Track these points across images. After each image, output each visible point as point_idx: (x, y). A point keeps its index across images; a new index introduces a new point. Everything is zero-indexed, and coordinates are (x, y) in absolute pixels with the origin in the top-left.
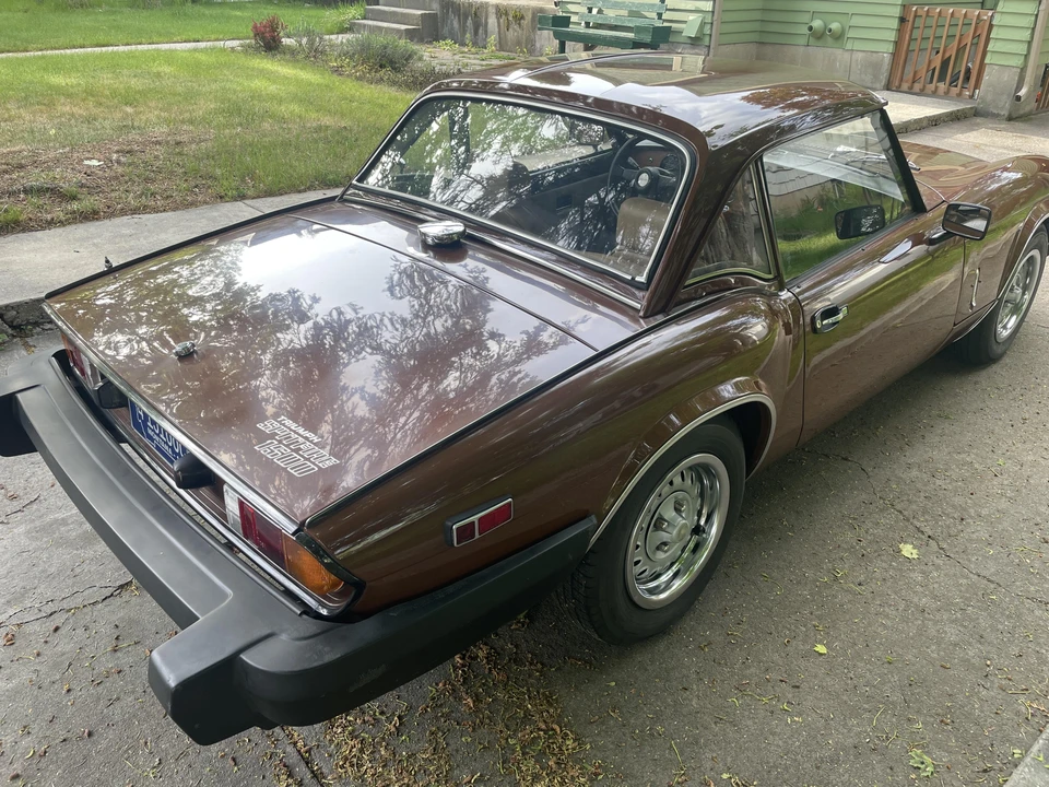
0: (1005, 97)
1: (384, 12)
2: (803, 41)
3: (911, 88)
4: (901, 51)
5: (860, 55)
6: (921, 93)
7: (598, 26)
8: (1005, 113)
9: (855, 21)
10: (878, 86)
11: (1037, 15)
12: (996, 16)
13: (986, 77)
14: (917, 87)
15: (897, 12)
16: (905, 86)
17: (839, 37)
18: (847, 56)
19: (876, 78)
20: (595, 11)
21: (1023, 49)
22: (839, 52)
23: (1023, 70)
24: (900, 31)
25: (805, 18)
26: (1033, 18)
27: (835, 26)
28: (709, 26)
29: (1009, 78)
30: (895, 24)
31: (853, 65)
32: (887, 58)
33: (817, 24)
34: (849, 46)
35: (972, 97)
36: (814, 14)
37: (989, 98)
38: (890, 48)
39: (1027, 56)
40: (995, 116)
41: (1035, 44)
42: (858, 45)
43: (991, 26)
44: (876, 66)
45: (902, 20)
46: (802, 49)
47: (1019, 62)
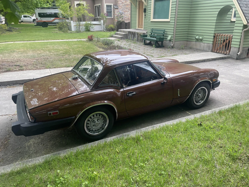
0: (235, 54)
1: (118, 33)
2: (195, 41)
3: (217, 51)
4: (214, 43)
5: (206, 44)
6: (219, 53)
7: (153, 37)
8: (235, 58)
9: (205, 37)
10: (210, 51)
11: (241, 36)
12: (233, 36)
13: (231, 50)
14: (218, 51)
15: (213, 35)
16: (215, 51)
17: (201, 40)
18: (203, 44)
19: (209, 49)
20: (153, 34)
21: (239, 43)
22: (202, 43)
23: (239, 48)
24: (214, 39)
25: (195, 36)
26: (240, 37)
27: (201, 38)
28: (172, 38)
29: (236, 50)
30: (212, 37)
31: (205, 46)
32: (211, 45)
33: (197, 37)
34: (204, 42)
35: (229, 54)
36: (197, 35)
37: (232, 54)
38: (212, 43)
39: (240, 45)
40: (234, 59)
41: (241, 42)
42: (206, 42)
43: (232, 38)
44: (209, 47)
45: (214, 37)
46: (195, 42)
47: (238, 46)
